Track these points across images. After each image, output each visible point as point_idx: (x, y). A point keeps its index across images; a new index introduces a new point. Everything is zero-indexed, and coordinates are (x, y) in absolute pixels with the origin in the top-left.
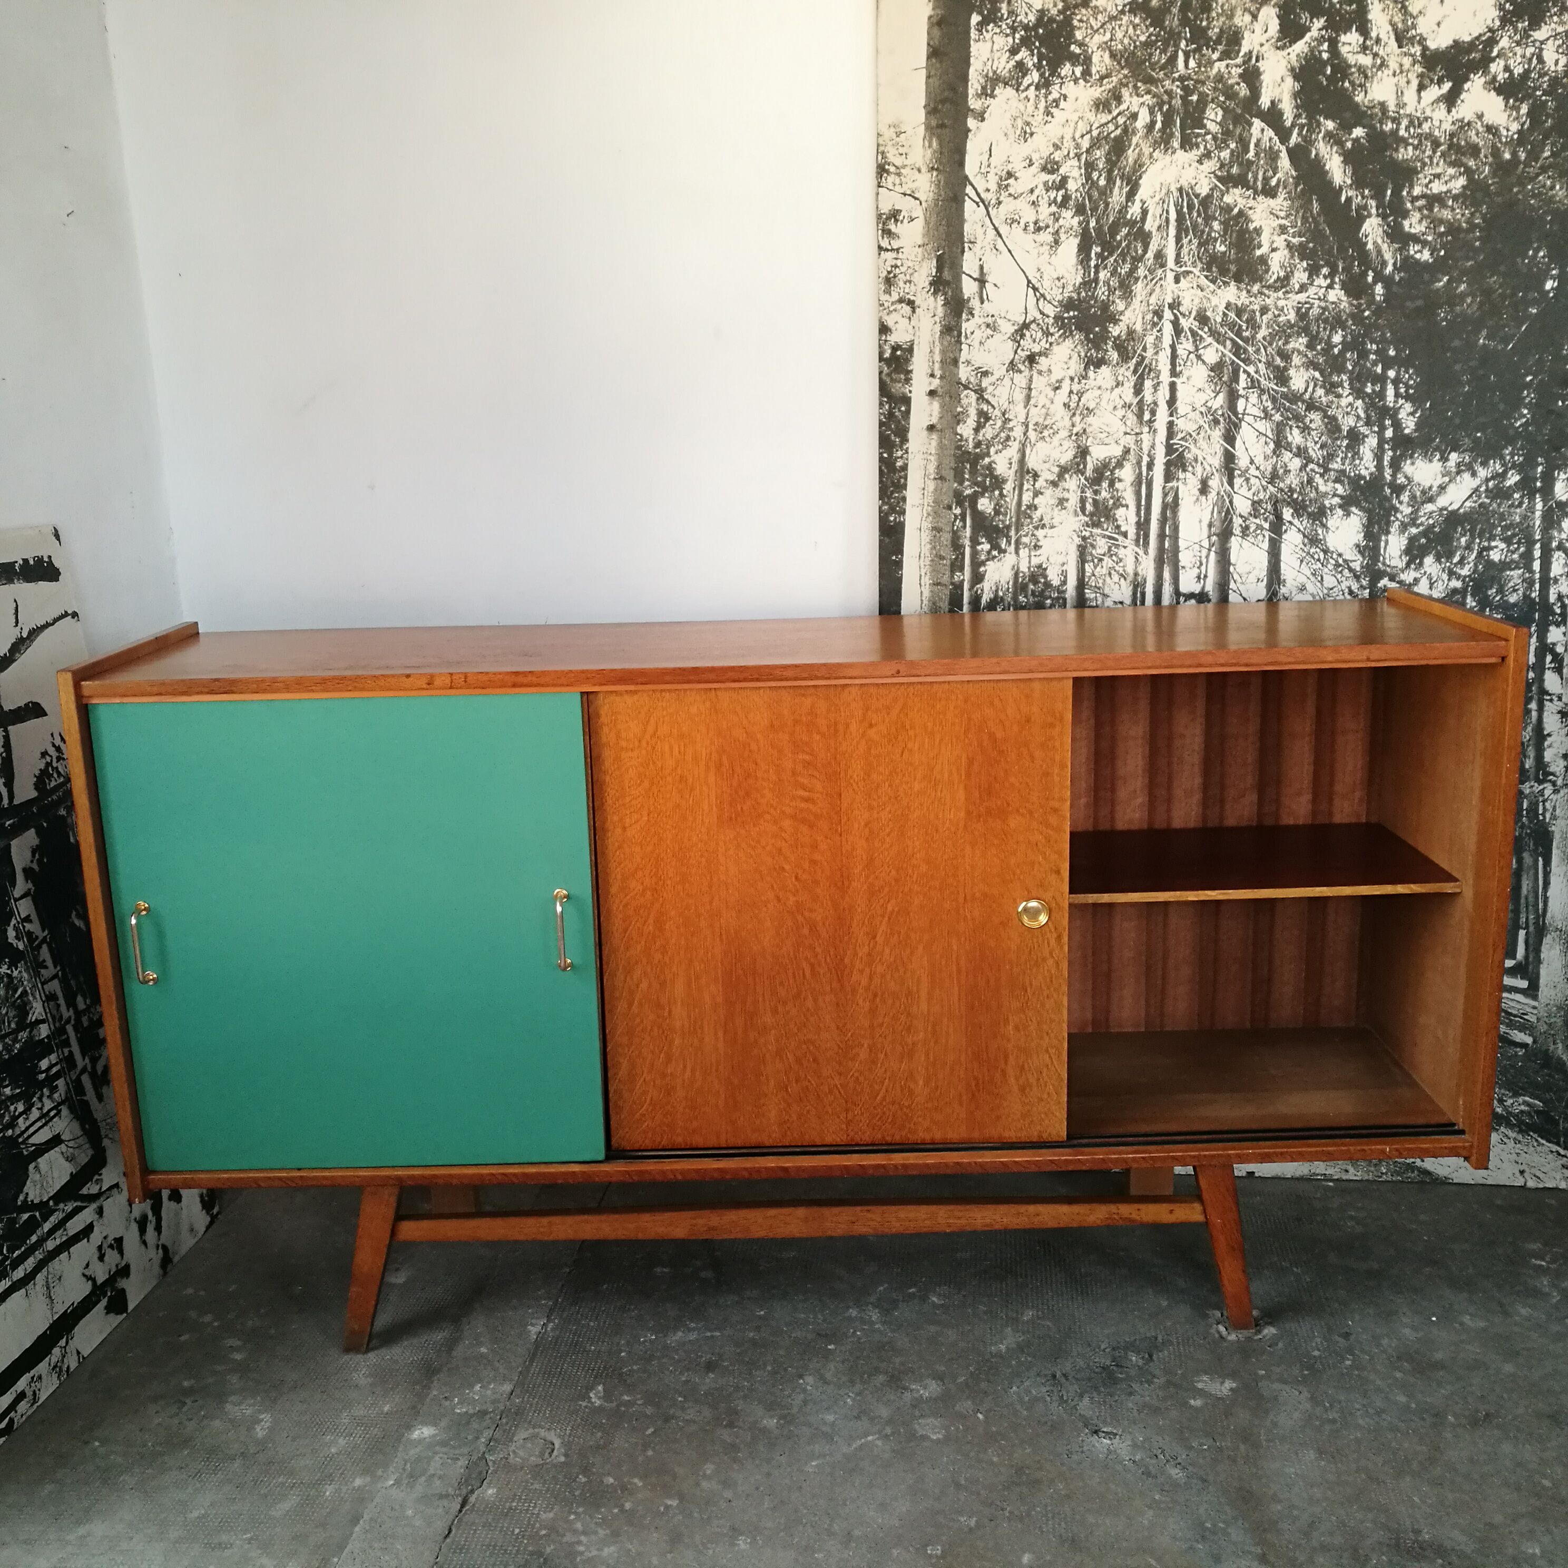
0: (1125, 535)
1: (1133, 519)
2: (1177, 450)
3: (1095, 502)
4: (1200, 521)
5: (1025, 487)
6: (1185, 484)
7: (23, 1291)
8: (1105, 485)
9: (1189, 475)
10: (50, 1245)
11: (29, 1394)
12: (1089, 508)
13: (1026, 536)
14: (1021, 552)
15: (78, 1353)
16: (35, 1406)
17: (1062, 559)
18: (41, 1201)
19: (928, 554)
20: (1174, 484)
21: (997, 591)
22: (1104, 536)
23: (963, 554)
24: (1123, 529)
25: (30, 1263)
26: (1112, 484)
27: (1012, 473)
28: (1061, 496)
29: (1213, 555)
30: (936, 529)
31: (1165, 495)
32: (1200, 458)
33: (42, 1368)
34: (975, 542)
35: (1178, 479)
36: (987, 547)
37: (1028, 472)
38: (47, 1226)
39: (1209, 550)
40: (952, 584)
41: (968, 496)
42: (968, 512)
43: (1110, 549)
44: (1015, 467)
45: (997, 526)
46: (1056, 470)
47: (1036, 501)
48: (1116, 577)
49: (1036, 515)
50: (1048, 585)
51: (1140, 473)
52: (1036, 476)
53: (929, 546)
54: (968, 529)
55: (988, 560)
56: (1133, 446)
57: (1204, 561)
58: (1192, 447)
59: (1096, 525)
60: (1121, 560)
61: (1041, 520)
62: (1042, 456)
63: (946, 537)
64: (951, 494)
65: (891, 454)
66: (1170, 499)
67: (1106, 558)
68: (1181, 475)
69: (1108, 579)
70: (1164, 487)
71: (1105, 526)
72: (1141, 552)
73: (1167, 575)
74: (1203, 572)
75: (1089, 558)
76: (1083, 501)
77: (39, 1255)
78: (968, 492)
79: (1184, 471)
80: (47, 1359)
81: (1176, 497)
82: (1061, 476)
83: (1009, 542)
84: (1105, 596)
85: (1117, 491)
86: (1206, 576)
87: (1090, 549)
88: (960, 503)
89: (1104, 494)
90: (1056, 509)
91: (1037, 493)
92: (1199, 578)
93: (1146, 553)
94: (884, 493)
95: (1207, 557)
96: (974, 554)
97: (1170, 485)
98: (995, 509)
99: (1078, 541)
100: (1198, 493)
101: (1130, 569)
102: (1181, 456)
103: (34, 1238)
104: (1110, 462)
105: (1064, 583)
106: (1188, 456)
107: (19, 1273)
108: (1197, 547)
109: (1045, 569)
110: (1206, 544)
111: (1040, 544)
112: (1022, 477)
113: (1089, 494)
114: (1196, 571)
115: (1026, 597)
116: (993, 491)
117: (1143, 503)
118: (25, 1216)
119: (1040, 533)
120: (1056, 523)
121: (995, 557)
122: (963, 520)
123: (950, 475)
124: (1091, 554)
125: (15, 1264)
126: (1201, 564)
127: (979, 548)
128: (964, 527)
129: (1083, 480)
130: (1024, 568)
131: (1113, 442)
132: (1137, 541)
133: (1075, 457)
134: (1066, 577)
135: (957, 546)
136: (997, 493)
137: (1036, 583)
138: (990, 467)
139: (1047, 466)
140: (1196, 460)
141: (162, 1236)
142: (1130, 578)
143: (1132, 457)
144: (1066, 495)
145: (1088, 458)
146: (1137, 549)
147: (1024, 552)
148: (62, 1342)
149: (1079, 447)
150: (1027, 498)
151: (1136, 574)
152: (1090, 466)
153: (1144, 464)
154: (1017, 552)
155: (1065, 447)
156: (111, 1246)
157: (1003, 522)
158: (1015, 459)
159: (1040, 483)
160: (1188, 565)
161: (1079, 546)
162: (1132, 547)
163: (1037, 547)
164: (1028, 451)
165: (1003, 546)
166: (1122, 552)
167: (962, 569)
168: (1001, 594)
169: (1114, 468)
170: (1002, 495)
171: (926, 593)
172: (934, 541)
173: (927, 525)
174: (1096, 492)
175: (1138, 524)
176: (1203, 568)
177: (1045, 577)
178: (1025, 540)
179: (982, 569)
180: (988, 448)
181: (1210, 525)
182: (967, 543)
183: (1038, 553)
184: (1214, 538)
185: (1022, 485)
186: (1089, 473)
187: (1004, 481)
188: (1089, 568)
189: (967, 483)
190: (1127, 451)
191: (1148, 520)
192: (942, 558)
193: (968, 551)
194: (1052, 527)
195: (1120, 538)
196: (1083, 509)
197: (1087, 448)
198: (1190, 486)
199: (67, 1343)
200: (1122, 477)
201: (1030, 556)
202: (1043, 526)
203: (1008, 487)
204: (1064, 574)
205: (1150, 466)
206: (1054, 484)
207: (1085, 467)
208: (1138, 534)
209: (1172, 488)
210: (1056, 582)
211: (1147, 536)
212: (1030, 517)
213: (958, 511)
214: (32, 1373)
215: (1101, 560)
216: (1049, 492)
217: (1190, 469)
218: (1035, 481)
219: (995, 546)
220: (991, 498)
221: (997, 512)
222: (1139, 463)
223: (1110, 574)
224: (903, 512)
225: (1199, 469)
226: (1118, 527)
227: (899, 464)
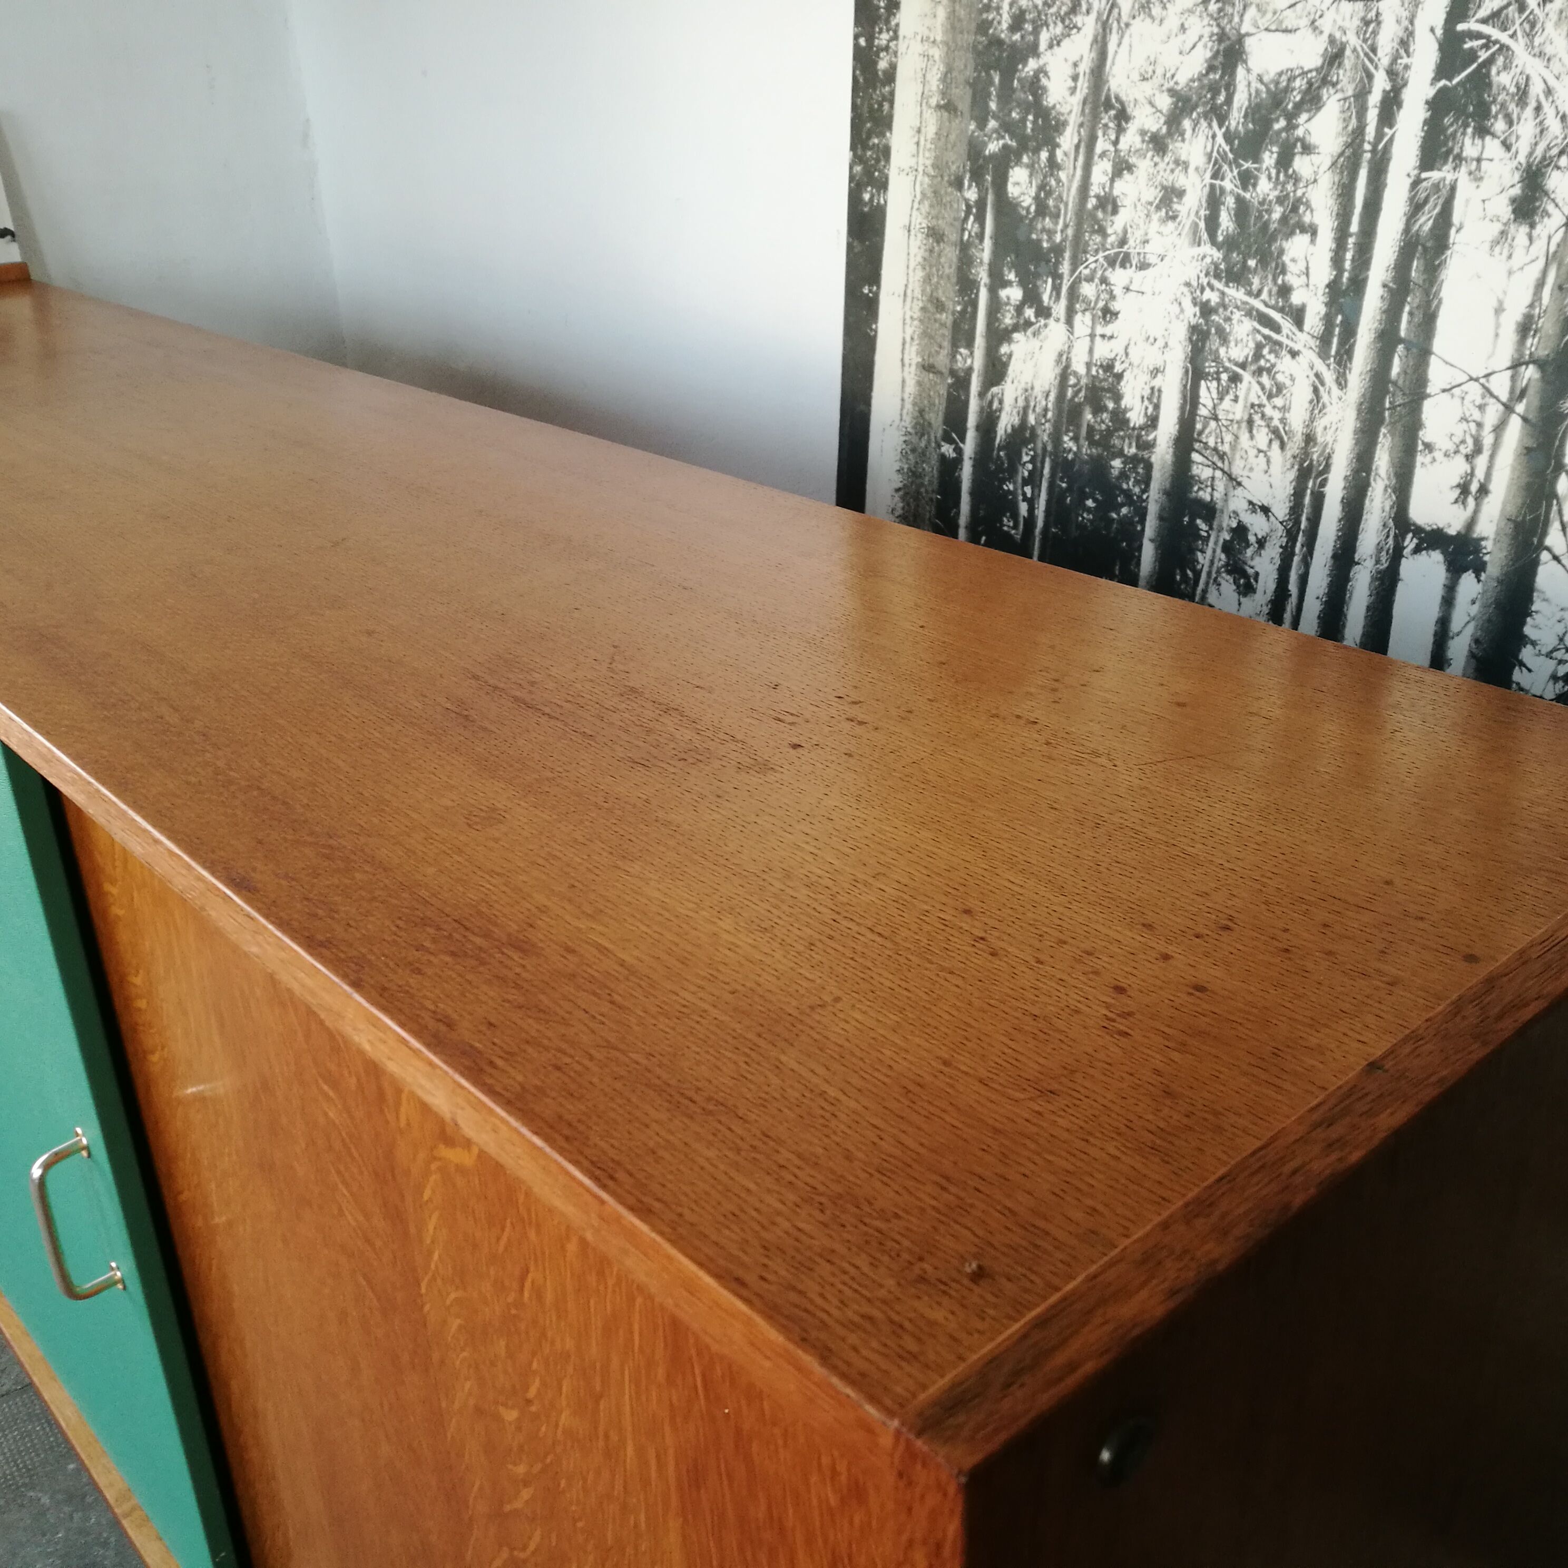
0: (1298, 316)
1: (1323, 274)
2: (1472, 55)
3: (1242, 210)
4: (1499, 310)
5: (1099, 148)
6: (1476, 177)
8: (1269, 159)
9: (1492, 146)
12: (1226, 222)
13: (1090, 279)
14: (1078, 318)
17: (1153, 357)
19: (918, 293)
20: (1441, 174)
21: (1025, 409)
22: (1250, 312)
23: (974, 304)
24: (1296, 298)
26: (1284, 161)
27: (1075, 102)
28: (1168, 179)
29: (1515, 426)
30: (935, 235)
31: (1416, 207)
32: (1536, 89)
34: (998, 282)
35: (1459, 159)
36: (1014, 294)
37: (1108, 105)
39: (1509, 408)
40: (953, 373)
41: (993, 156)
42: (990, 198)
43: (1258, 355)
44: (1083, 86)
45: (1039, 241)
46: (1165, 102)
47: (1120, 187)
48: (1262, 437)
49: (1116, 225)
50: (1120, 419)
51: (1359, 131)
52: (1123, 116)
53: (920, 274)
54: (988, 243)
55: (1016, 328)
56: (1353, 40)
57: (1488, 440)
58: (1518, 47)
59: (1236, 276)
60: (1280, 388)
61: (1123, 242)
62: (1140, 61)
63: (950, 254)
64: (963, 149)
65: (870, 39)
66: (1425, 222)
67: (1247, 376)
68: (1470, 147)
69: (1244, 436)
70: (1416, 183)
71: (1256, 282)
72: (1329, 377)
73: (1383, 460)
74: (1480, 474)
75: (1210, 368)
76: (1214, 200)
78: (993, 147)
79: (1483, 131)
81: (1444, 220)
82: (1173, 121)
83: (1057, 289)
84: (1234, 481)
85: (1296, 179)
86: (1483, 490)
87: (1214, 342)
88: (977, 176)
89: (1264, 187)
90: (1155, 217)
91: (1122, 167)
92: (1464, 489)
93: (1342, 382)
94: (859, 140)
95: (1499, 429)
96: (995, 306)
97: (1435, 175)
98: (1037, 198)
99: (1191, 313)
100: (1505, 211)
101: (1297, 420)
102: (1481, 80)
104: (1288, 90)
105: (1153, 422)
106: (1503, 79)
108: (1474, 391)
109: (1119, 377)
110: (1501, 386)
111: (1115, 306)
112: (1095, 117)
113: (1229, 183)
114: (1459, 467)
115: (1075, 439)
116: (1037, 151)
117: (1354, 227)
119: (1118, 277)
120: (1151, 259)
121: (1028, 324)
122: (981, 219)
123: (964, 102)
124: (1217, 359)
126: (1478, 450)
127: (1003, 293)
128: (981, 236)
129: (1220, 134)
130: (1079, 366)
131: (1305, 22)
132: (1324, 340)
133: (1211, 68)
134: (1157, 407)
135: (967, 286)
136: (1044, 155)
137: (1098, 409)
138: (1035, 86)
139: (1148, 88)
140: (1522, 95)
142: (1297, 441)
143: (1346, 77)
144: (1181, 180)
145: (1240, 71)
146: (1320, 366)
147: (1082, 322)
149: (1222, 36)
150: (1101, 171)
151: (1309, 439)
152: (1241, 99)
153: (1375, 99)
154: (1069, 321)
155: (1191, 36)
157: (1051, 233)
158: (1085, 67)
159: (1131, 139)
160: (1443, 444)
161: (1194, 329)
162: (1309, 356)
163: (1108, 314)
164: (1112, 47)
165: (1045, 298)
166: (1285, 365)
167: (970, 344)
168: (1032, 419)
169: (1299, 107)
170: (1053, 164)
171: (911, 388)
172: (931, 261)
173: (920, 221)
174: (1247, 180)
175: (1333, 287)
176: (1481, 462)
177: (1118, 397)
178: (1088, 290)
179: (1004, 349)
180: (1036, 32)
181: (1526, 328)
182: (983, 276)
183: (1108, 330)
184: (1530, 373)
185: (1092, 140)
186: (1236, 119)
187: (1060, 126)
188: (1207, 393)
189: (992, 124)
190: (1335, 57)
191: (1358, 284)
192: (940, 306)
193: (983, 296)
194: (1143, 266)
195: (1287, 325)
196: (1212, 222)
197: (1241, 39)
198: (1489, 186)
200: (1313, 140)
201: (1092, 336)
202: (1125, 261)
203: (1067, 140)
204: (1154, 397)
205: (1388, 113)
206: (1158, 144)
207: (1229, 101)
208: (1328, 321)
209: (1436, 187)
210: (1136, 417)
211: (1349, 332)
212: (1102, 232)
213: (972, 194)
215: (1235, 379)
216: (1144, 166)
217: (1500, 126)
218: (1120, 130)
219: (1032, 297)
220: (1031, 167)
221: (1042, 209)
222: (1361, 95)
223: (1250, 422)
224: (883, 185)
225: (1526, 129)
226: (1285, 291)
227: (882, 65)
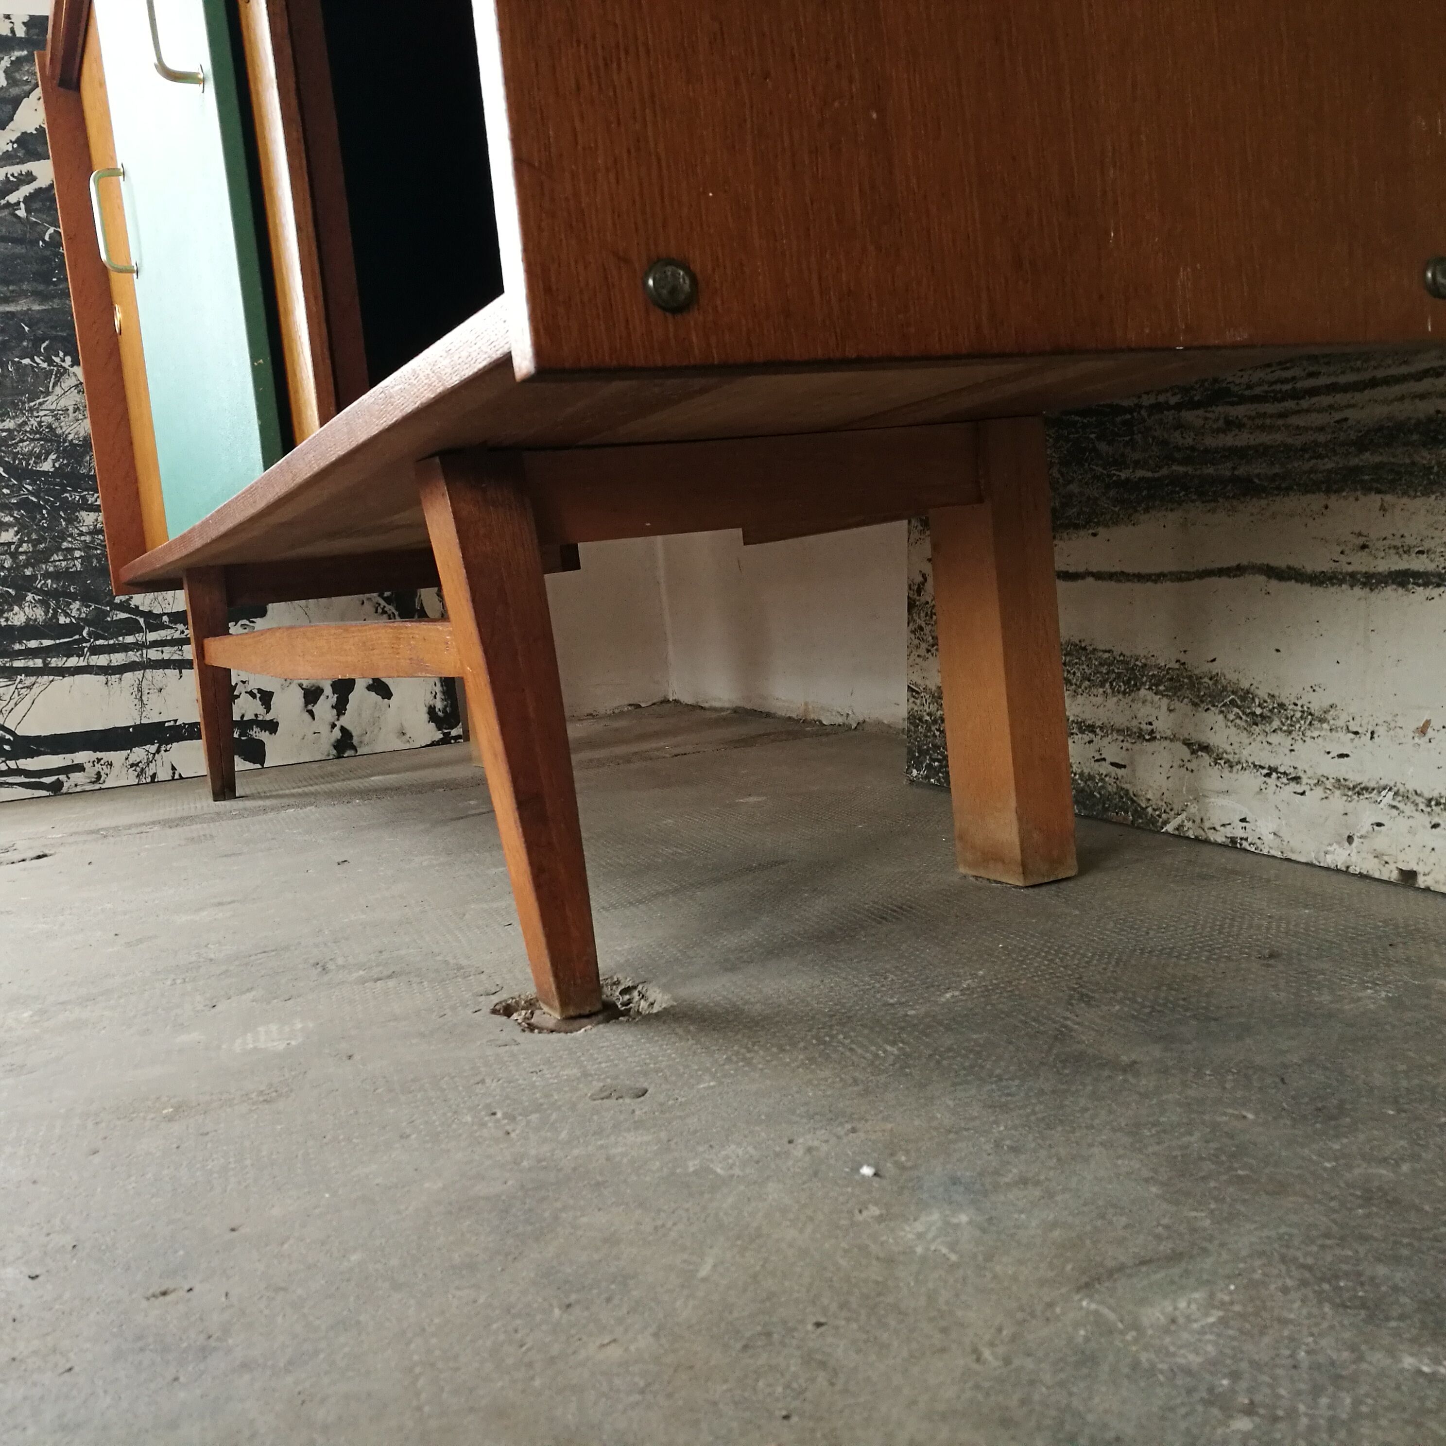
7: (102, 678)
10: (153, 654)
11: (91, 772)
15: (173, 768)
16: (97, 786)
18: (150, 612)
25: (118, 659)
33: (117, 757)
38: (152, 636)
77: (134, 656)
80: (125, 753)
103: (130, 639)
107: (102, 660)
118: (124, 616)
125: (96, 651)
141: (342, 718)
148: (153, 748)
156: (252, 694)
199: (158, 751)
214: (99, 755)
